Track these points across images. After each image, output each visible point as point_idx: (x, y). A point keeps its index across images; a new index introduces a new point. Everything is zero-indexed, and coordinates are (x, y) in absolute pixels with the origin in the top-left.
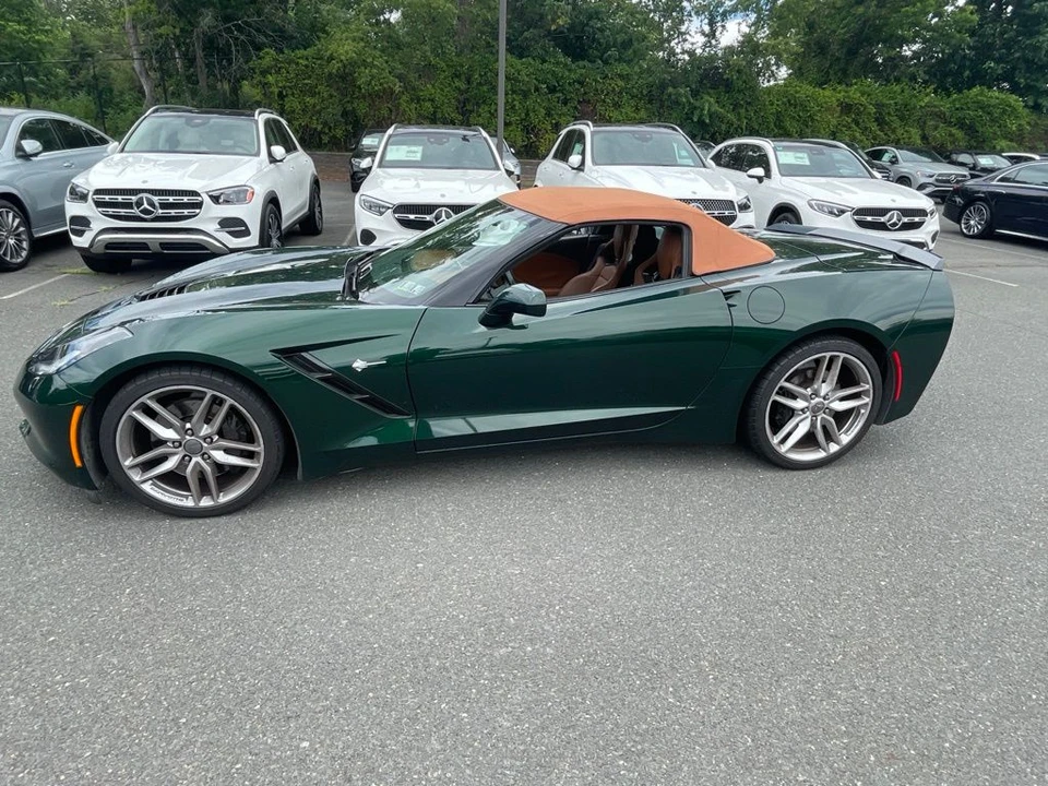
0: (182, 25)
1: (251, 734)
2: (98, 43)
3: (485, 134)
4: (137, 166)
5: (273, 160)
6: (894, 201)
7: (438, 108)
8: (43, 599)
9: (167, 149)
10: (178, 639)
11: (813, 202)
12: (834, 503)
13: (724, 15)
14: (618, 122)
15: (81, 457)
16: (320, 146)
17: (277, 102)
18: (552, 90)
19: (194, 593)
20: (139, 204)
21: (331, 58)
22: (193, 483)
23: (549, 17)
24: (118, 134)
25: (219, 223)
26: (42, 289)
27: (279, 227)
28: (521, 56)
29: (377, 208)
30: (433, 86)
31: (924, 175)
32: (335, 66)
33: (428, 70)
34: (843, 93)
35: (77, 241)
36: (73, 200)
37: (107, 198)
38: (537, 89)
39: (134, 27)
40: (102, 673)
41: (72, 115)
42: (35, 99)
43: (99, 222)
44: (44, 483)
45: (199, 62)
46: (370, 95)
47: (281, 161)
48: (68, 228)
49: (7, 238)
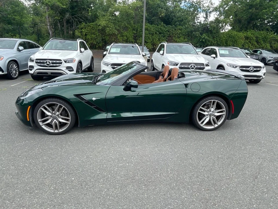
0: (61, 17)
1: (61, 176)
2: (39, 21)
3: (137, 45)
4: (46, 53)
5: (81, 52)
6: (251, 64)
7: (128, 38)
8: (19, 149)
9: (54, 49)
10: (48, 158)
11: (228, 64)
12: (213, 139)
13: (210, 12)
14: (179, 42)
15: (29, 119)
16: (96, 48)
17: (84, 37)
18: (160, 33)
19: (52, 150)
20: (46, 63)
21: (99, 25)
22: (54, 126)
23: (159, 13)
24: (42, 45)
25: (66, 68)
26: (21, 84)
27: (82, 69)
28: (152, 24)
29: (107, 64)
30: (127, 32)
31: (270, 57)
32: (100, 28)
33: (126, 28)
34: (246, 34)
35: (30, 72)
36: (30, 61)
37: (39, 61)
38: (156, 33)
39: (49, 17)
40: (30, 163)
41: (31, 40)
42: (22, 36)
43: (36, 67)
44: (20, 127)
45: (65, 26)
46: (110, 35)
47: (83, 52)
48: (28, 69)
49: (13, 71)
